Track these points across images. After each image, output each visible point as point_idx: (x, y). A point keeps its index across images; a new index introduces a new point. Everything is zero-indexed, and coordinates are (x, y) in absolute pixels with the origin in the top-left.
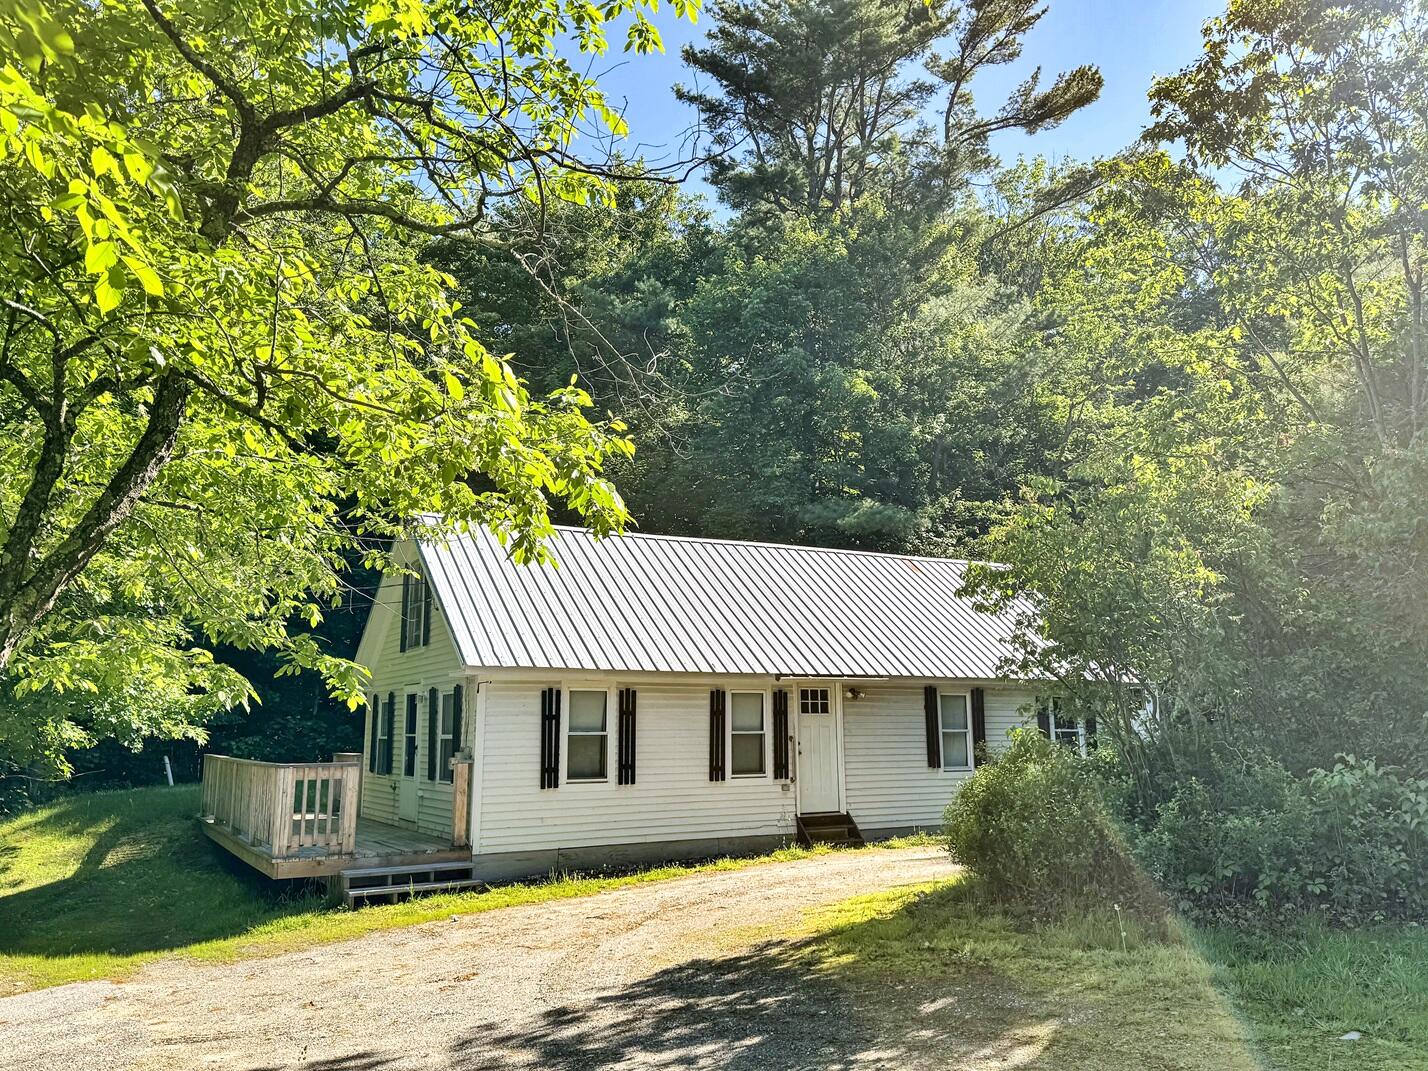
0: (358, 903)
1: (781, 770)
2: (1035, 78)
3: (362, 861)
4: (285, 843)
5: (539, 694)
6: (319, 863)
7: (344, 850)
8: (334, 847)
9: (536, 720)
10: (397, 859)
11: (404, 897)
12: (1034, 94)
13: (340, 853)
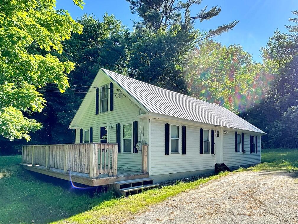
0: (127, 194)
1: (213, 152)
2: (206, 8)
3: (120, 178)
4: (96, 173)
5: (164, 125)
6: (107, 180)
7: (114, 175)
8: (111, 174)
9: (163, 133)
10: (130, 178)
11: (140, 191)
12: (205, 12)
13: (113, 176)
